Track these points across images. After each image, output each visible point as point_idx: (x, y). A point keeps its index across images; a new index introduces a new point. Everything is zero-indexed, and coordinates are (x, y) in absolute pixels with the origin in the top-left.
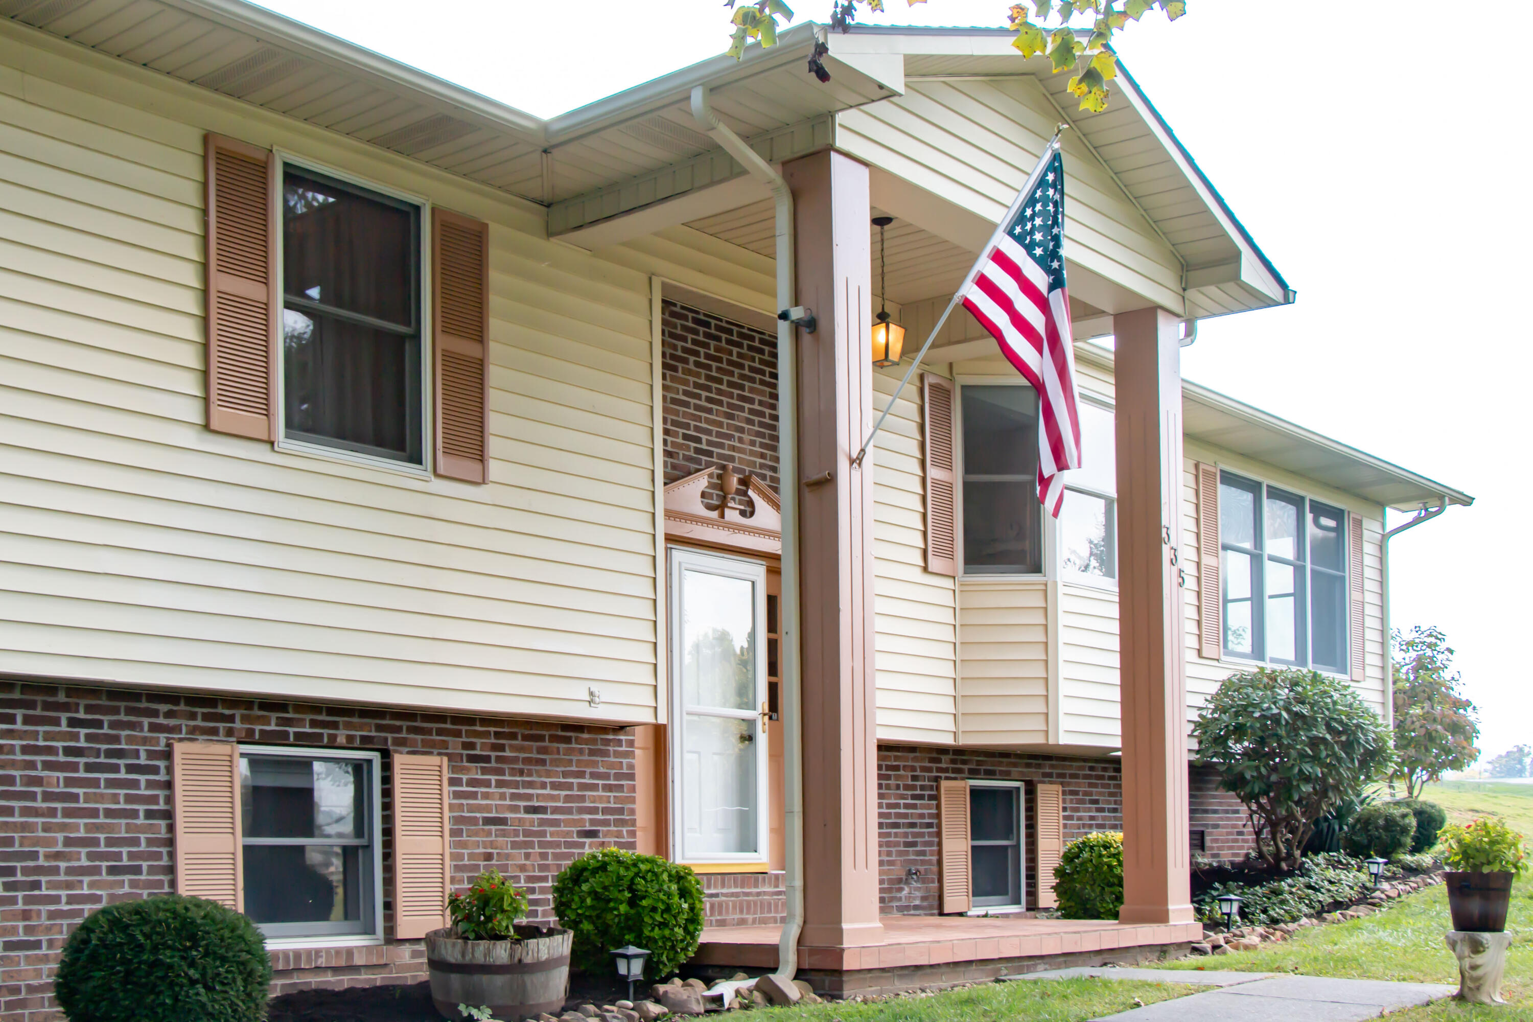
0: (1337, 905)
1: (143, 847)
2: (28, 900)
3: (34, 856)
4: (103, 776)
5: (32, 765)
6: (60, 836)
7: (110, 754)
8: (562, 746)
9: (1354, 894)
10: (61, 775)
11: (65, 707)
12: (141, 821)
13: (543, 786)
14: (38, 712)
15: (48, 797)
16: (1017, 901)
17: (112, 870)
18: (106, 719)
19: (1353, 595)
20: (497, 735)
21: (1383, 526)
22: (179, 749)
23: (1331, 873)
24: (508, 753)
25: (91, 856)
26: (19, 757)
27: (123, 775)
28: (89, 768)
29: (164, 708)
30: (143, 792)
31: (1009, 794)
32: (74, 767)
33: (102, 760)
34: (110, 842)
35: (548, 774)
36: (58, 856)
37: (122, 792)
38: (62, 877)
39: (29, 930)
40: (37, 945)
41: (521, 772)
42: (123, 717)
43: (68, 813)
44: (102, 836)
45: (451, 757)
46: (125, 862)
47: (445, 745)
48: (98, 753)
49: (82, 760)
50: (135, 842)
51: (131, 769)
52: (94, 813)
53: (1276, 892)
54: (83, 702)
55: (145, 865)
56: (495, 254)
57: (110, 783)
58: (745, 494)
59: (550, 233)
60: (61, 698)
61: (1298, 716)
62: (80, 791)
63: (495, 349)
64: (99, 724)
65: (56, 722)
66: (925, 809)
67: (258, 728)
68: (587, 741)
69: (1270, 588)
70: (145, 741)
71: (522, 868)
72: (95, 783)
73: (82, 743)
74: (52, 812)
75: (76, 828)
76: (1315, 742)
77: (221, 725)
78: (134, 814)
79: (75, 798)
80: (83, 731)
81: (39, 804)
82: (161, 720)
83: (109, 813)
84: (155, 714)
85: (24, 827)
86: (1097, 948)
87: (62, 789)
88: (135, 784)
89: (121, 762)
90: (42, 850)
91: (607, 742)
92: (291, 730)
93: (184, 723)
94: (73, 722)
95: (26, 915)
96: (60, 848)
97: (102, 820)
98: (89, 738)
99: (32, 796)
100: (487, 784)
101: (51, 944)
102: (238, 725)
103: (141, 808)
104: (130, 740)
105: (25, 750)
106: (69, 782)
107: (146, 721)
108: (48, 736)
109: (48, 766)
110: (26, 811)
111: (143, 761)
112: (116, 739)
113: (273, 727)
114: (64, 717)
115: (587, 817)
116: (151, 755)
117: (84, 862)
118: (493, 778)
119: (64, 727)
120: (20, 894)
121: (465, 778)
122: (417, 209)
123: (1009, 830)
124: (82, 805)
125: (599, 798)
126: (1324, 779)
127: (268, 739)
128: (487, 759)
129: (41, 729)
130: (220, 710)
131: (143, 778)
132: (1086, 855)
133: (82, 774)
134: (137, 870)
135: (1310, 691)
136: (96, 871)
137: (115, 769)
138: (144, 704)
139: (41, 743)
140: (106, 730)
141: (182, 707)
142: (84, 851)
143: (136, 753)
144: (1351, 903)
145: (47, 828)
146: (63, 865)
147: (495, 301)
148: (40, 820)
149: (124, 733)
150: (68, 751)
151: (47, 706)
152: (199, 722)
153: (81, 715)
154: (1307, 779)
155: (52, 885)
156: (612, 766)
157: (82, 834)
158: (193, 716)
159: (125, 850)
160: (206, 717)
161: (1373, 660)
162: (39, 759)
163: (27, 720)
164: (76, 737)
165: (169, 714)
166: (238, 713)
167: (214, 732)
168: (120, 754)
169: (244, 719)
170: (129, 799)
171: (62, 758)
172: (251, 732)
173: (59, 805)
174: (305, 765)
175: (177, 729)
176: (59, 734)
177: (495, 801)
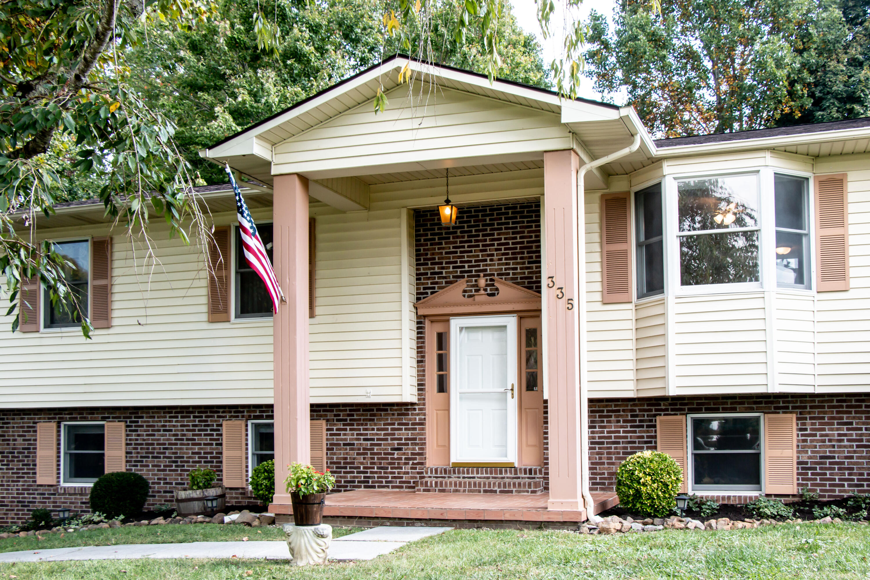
1: (214, 455)
2: (182, 470)
3: (183, 457)
4: (203, 433)
5: (183, 430)
6: (190, 451)
7: (205, 426)
8: (383, 413)
10: (191, 433)
12: (214, 446)
13: (373, 429)
14: (185, 414)
15: (188, 440)
17: (205, 462)
18: (204, 415)
20: (350, 410)
22: (225, 423)
24: (355, 417)
25: (199, 458)
26: (179, 428)
27: (209, 432)
28: (199, 430)
29: (221, 410)
30: (215, 437)
32: (194, 430)
33: (203, 428)
34: (205, 453)
35: (375, 425)
36: (189, 457)
37: (209, 437)
38: (191, 464)
39: (182, 479)
40: (184, 484)
41: (362, 425)
42: (209, 414)
43: (193, 444)
44: (202, 451)
45: (328, 420)
46: (209, 459)
47: (326, 416)
48: (201, 426)
49: (197, 428)
50: (212, 453)
51: (212, 430)
52: (200, 444)
54: (197, 410)
55: (215, 460)
57: (205, 435)
58: (493, 285)
60: (191, 410)
62: (196, 438)
64: (202, 417)
65: (190, 417)
66: (644, 433)
67: (252, 414)
68: (396, 410)
70: (216, 421)
71: (362, 463)
72: (201, 435)
73: (197, 423)
74: (188, 444)
75: (195, 449)
77: (240, 414)
78: (212, 444)
79: (194, 440)
80: (197, 419)
81: (185, 442)
82: (221, 414)
83: (205, 444)
84: (219, 412)
85: (181, 449)
87: (191, 437)
88: (212, 435)
89: (209, 428)
90: (185, 456)
91: (408, 410)
92: (264, 414)
93: (228, 415)
94: (194, 417)
95: (181, 475)
96: (190, 455)
97: (202, 446)
98: (199, 421)
99: (183, 440)
100: (346, 430)
101: (188, 483)
102: (245, 414)
103: (214, 442)
104: (211, 421)
105: (181, 426)
106: (193, 435)
107: (216, 415)
108: (188, 421)
109: (187, 430)
110: (181, 444)
111: (215, 427)
112: (207, 421)
113: (258, 414)
114: (192, 415)
115: (396, 442)
116: (218, 425)
117: (197, 459)
118: (348, 428)
119: (192, 419)
120: (179, 469)
121: (335, 428)
124: (197, 442)
125: (404, 434)
127: (256, 417)
128: (346, 420)
129: (185, 419)
130: (239, 409)
131: (215, 433)
133: (197, 432)
134: (212, 462)
136: (200, 462)
137: (207, 430)
138: (215, 410)
139: (185, 424)
140: (204, 418)
141: (227, 409)
142: (197, 456)
143: (213, 425)
145: (187, 449)
146: (191, 460)
148: (185, 447)
149: (209, 419)
150: (193, 426)
151: (187, 413)
152: (233, 414)
153: (197, 414)
155: (188, 466)
156: (410, 420)
157: (197, 451)
158: (230, 412)
159: (209, 456)
160: (235, 412)
162: (185, 428)
163: (182, 417)
164: (195, 421)
165: (223, 412)
166: (246, 410)
167: (238, 417)
168: (208, 426)
169: (248, 412)
170: (211, 440)
171: (191, 428)
172: (250, 416)
173: (190, 442)
175: (226, 417)
176: (190, 421)
177: (349, 436)
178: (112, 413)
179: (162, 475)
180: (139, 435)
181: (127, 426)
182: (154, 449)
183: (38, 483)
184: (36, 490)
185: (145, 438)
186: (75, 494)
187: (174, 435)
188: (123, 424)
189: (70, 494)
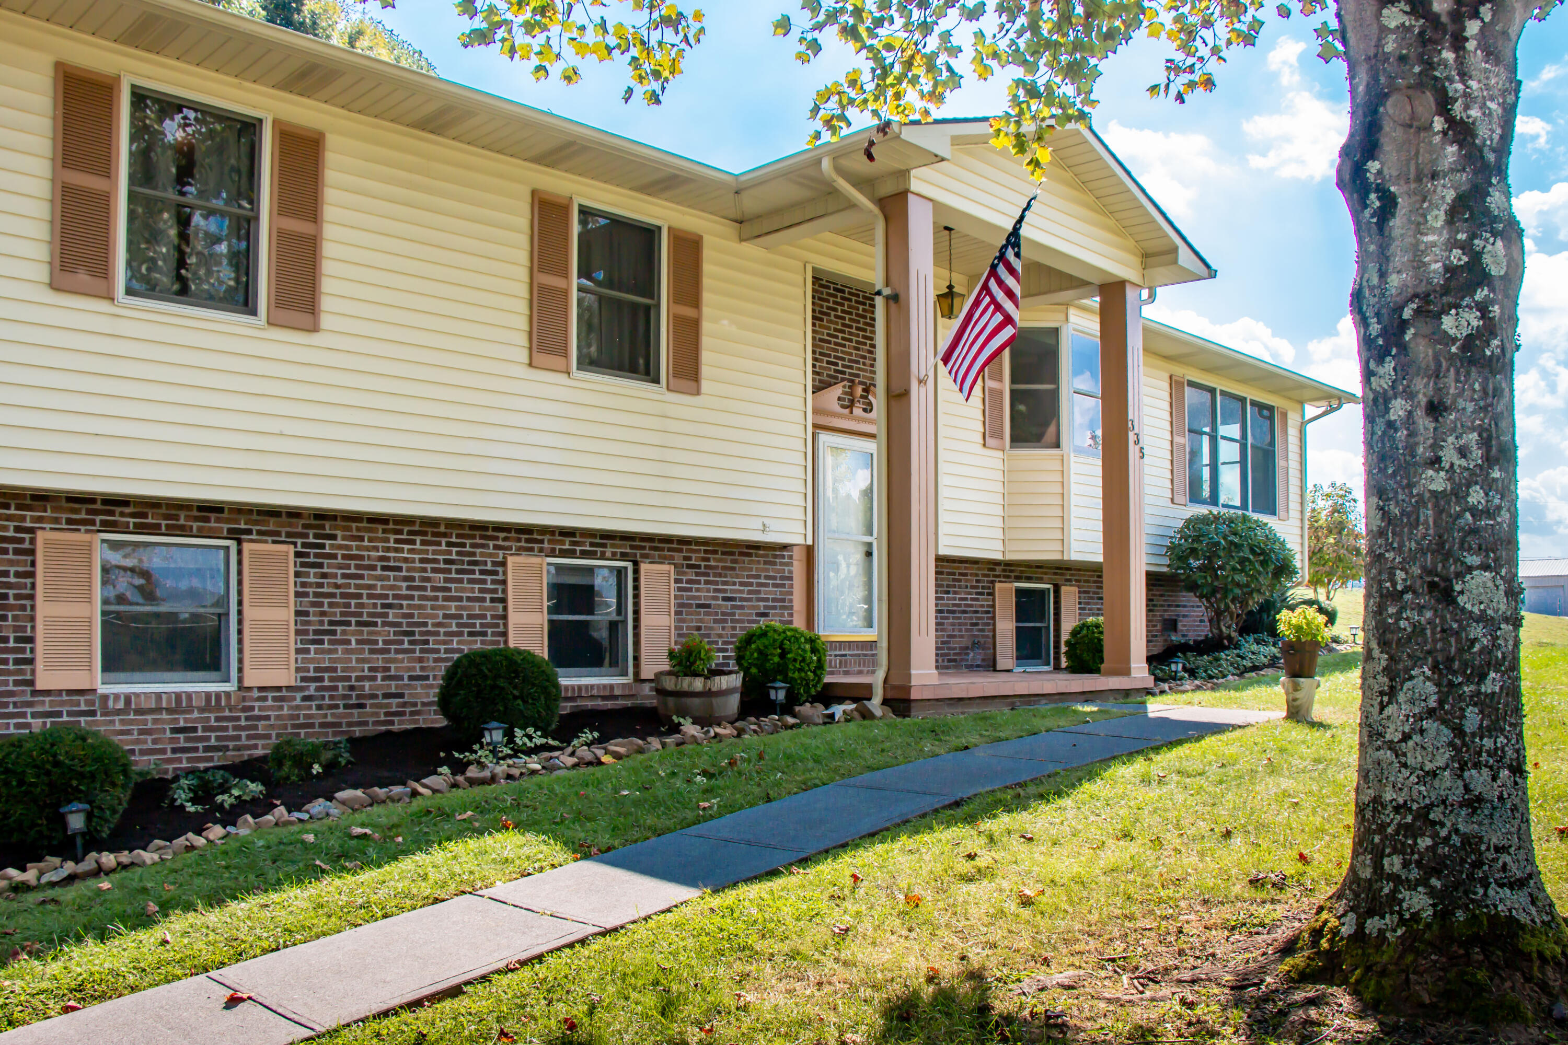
0: (1255, 668)
1: (489, 620)
2: (422, 651)
3: (425, 624)
4: (466, 577)
5: (424, 570)
6: (441, 613)
7: (470, 563)
8: (746, 559)
9: (1265, 661)
10: (442, 576)
11: (444, 535)
12: (488, 604)
13: (734, 584)
14: (429, 538)
15: (434, 589)
16: (1048, 664)
17: (471, 634)
18: (468, 542)
19: (1280, 463)
20: (706, 552)
21: (1303, 416)
22: (511, 560)
23: (1254, 647)
24: (712, 563)
25: (458, 625)
26: (418, 565)
27: (477, 576)
28: (458, 572)
29: (502, 535)
30: (489, 586)
31: (1043, 593)
32: (449, 571)
33: (465, 567)
34: (470, 617)
35: (737, 576)
36: (439, 625)
37: (477, 586)
38: (442, 638)
39: (422, 669)
40: (427, 678)
41: (720, 575)
42: (478, 541)
43: (446, 599)
44: (465, 613)
45: (676, 565)
46: (478, 629)
47: (672, 558)
48: (463, 562)
49: (454, 567)
50: (485, 616)
51: (482, 572)
52: (460, 599)
53: (1217, 659)
54: (455, 532)
55: (490, 631)
56: (707, 253)
57: (471, 581)
58: (866, 398)
59: (742, 240)
60: (442, 529)
61: (1232, 543)
62: (453, 586)
63: (706, 310)
64: (464, 545)
65: (439, 544)
66: (985, 602)
67: (558, 547)
68: (762, 556)
69: (1222, 457)
70: (490, 555)
71: (720, 636)
72: (461, 581)
73: (454, 557)
74: (436, 598)
75: (449, 608)
76: (1242, 561)
77: (536, 546)
78: (484, 600)
79: (449, 589)
80: (455, 550)
81: (429, 593)
82: (500, 543)
83: (469, 599)
84: (497, 538)
85: (420, 607)
86: (1081, 690)
87: (442, 584)
88: (484, 582)
89: (477, 568)
90: (430, 621)
91: (775, 556)
92: (578, 548)
93: (514, 545)
94: (449, 544)
95: (421, 660)
96: (440, 620)
97: (465, 603)
98: (458, 553)
99: (424, 589)
100: (699, 582)
101: (435, 677)
102: (546, 545)
103: (488, 596)
104: (482, 554)
105: (422, 561)
106: (447, 580)
107: (491, 543)
108: (434, 552)
109: (434, 570)
110: (421, 598)
111: (489, 567)
112: (474, 554)
113: (567, 547)
114: (444, 541)
115: (761, 604)
116: (494, 564)
117: (454, 629)
118: (702, 579)
119: (444, 547)
120: (418, 648)
121: (685, 578)
122: (659, 228)
123: (1042, 617)
124: (453, 594)
125: (770, 592)
126: (1248, 585)
127: (564, 554)
128: (699, 567)
129: (431, 548)
130: (535, 536)
131: (489, 578)
132: (1085, 632)
133: (454, 575)
134: (484, 634)
135: (1240, 527)
136: (460, 634)
137: (473, 572)
138: (490, 533)
139: (430, 557)
140: (468, 549)
141: (513, 535)
142: (454, 622)
143: (485, 563)
144: (1265, 666)
145: (433, 608)
146: (442, 630)
147: (706, 282)
148: (429, 603)
149: (478, 551)
150: (447, 562)
151: (435, 534)
152: (523, 544)
153: (454, 540)
154: (1238, 585)
155: (436, 642)
156: (778, 571)
157: (453, 611)
158: (519, 540)
159: (478, 622)
160: (527, 541)
161: (1294, 506)
162: (429, 566)
163: (423, 543)
164: (450, 553)
165: (505, 539)
166: (546, 538)
167: (532, 549)
168: (475, 563)
169: (550, 541)
170: (481, 591)
171: (442, 566)
172: (553, 550)
173: (440, 594)
174: (590, 570)
175: (510, 548)
176: (440, 551)
177: (704, 593)
178: (257, 523)
179: (379, 660)
180: (324, 576)
181: (298, 554)
182: (362, 605)
183: (39, 686)
184: (30, 704)
185: (340, 581)
186: (158, 710)
187: (406, 579)
188: (291, 549)
189: (139, 712)
